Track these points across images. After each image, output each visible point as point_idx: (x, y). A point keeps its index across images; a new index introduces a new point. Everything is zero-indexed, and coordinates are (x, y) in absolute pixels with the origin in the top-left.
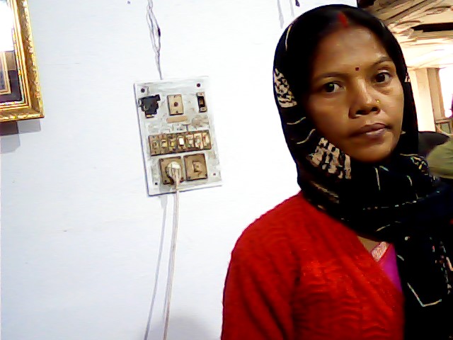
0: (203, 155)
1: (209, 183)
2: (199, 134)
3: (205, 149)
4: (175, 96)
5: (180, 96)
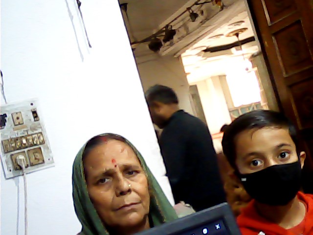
0: (40, 148)
1: (46, 166)
2: (36, 135)
3: (40, 144)
4: (17, 113)
5: (20, 112)
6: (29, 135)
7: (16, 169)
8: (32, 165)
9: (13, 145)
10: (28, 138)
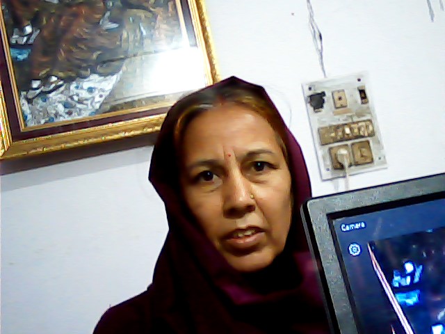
0: (368, 142)
1: (375, 166)
3: (370, 135)
4: (339, 91)
5: (343, 91)
6: (354, 123)
7: (335, 168)
8: (357, 164)
9: (333, 135)
10: (353, 126)
